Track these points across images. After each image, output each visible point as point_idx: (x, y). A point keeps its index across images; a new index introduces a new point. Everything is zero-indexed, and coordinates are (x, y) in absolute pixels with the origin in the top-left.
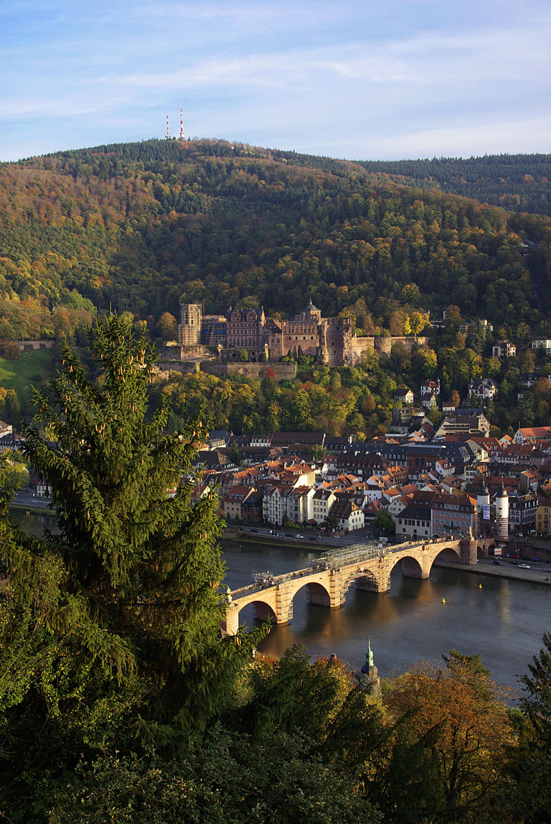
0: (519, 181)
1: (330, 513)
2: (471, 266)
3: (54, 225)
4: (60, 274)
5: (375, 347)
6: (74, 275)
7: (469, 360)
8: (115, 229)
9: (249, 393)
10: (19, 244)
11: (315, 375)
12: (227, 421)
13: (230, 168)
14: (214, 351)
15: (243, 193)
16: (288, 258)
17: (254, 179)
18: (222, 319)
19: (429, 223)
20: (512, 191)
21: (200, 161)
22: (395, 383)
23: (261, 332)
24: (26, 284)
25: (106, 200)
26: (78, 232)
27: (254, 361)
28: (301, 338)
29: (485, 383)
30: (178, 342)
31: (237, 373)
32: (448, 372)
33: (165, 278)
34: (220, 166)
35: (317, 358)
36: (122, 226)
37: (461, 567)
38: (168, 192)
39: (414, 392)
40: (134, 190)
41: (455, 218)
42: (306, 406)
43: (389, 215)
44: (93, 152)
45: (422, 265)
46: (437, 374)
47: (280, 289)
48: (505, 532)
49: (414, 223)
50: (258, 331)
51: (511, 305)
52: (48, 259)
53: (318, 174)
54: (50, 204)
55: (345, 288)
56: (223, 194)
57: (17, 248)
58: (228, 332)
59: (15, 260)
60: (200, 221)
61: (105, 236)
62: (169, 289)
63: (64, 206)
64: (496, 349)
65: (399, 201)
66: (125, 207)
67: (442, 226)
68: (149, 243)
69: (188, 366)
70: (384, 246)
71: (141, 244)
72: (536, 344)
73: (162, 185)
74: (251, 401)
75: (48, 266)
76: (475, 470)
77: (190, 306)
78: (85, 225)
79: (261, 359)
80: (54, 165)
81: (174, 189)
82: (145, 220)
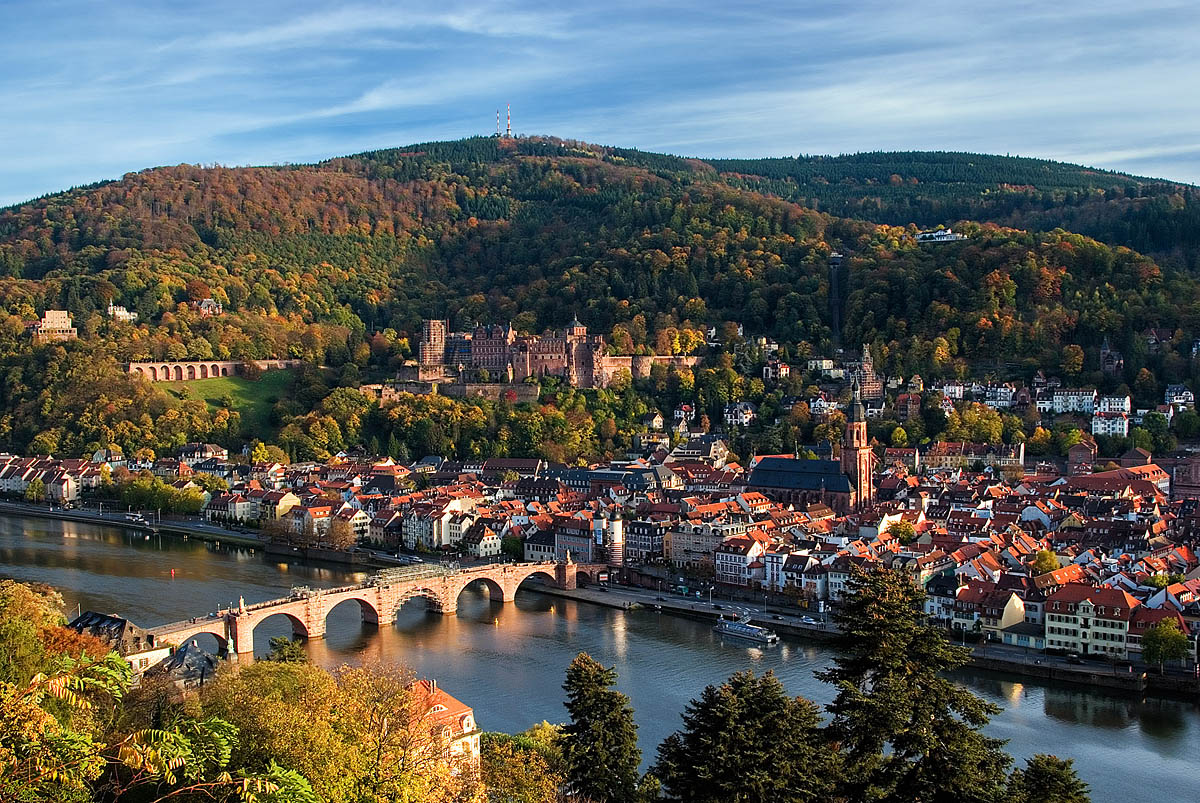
0: (887, 182)
1: (464, 538)
2: (770, 276)
3: (337, 233)
4: (333, 287)
5: (632, 367)
6: (348, 288)
7: (729, 382)
8: (406, 236)
9: (479, 416)
10: (292, 255)
11: (558, 397)
12: (453, 446)
13: (547, 168)
14: (456, 372)
15: (554, 197)
16: (576, 270)
17: (569, 181)
18: (469, 337)
19: (737, 230)
20: (875, 194)
21: (515, 161)
22: (645, 407)
23: (507, 351)
24: (291, 299)
25: (401, 206)
26: (362, 241)
27: (497, 381)
28: (547, 357)
29: (742, 406)
30: (418, 361)
31: (476, 395)
32: (704, 396)
33: (451, 291)
34: (535, 165)
35: (564, 379)
36: (416, 234)
37: (556, 592)
38: (472, 197)
39: (664, 417)
40: (434, 194)
41: (767, 225)
42: (538, 431)
43: (695, 221)
44: (403, 152)
45: (719, 275)
46: (691, 398)
47: (560, 304)
48: (618, 558)
49: (719, 231)
50: (504, 349)
51: (800, 322)
52: (322, 271)
53: (641, 174)
54: (336, 211)
55: (625, 303)
56: (530, 197)
57: (289, 259)
58: (473, 349)
59: (283, 272)
60: (500, 229)
61: (393, 244)
62: (449, 303)
63: (351, 213)
64: (767, 370)
65: (709, 206)
66: (421, 214)
67: (753, 233)
68: (443, 252)
69: (425, 387)
70: (680, 255)
71: (433, 254)
72: (812, 364)
73: (467, 189)
74: (481, 425)
75: (321, 278)
76: (645, 496)
77: (432, 322)
78: (372, 234)
79: (503, 380)
80: (353, 167)
81: (479, 193)
82: (440, 227)
